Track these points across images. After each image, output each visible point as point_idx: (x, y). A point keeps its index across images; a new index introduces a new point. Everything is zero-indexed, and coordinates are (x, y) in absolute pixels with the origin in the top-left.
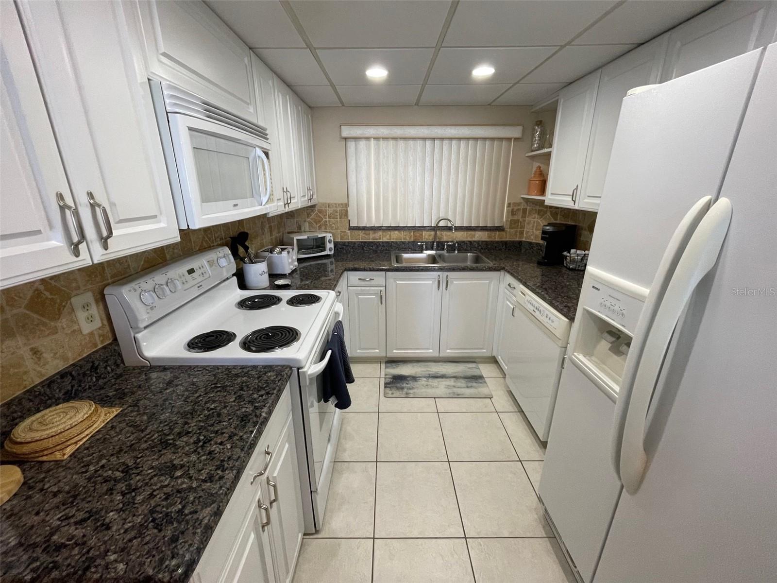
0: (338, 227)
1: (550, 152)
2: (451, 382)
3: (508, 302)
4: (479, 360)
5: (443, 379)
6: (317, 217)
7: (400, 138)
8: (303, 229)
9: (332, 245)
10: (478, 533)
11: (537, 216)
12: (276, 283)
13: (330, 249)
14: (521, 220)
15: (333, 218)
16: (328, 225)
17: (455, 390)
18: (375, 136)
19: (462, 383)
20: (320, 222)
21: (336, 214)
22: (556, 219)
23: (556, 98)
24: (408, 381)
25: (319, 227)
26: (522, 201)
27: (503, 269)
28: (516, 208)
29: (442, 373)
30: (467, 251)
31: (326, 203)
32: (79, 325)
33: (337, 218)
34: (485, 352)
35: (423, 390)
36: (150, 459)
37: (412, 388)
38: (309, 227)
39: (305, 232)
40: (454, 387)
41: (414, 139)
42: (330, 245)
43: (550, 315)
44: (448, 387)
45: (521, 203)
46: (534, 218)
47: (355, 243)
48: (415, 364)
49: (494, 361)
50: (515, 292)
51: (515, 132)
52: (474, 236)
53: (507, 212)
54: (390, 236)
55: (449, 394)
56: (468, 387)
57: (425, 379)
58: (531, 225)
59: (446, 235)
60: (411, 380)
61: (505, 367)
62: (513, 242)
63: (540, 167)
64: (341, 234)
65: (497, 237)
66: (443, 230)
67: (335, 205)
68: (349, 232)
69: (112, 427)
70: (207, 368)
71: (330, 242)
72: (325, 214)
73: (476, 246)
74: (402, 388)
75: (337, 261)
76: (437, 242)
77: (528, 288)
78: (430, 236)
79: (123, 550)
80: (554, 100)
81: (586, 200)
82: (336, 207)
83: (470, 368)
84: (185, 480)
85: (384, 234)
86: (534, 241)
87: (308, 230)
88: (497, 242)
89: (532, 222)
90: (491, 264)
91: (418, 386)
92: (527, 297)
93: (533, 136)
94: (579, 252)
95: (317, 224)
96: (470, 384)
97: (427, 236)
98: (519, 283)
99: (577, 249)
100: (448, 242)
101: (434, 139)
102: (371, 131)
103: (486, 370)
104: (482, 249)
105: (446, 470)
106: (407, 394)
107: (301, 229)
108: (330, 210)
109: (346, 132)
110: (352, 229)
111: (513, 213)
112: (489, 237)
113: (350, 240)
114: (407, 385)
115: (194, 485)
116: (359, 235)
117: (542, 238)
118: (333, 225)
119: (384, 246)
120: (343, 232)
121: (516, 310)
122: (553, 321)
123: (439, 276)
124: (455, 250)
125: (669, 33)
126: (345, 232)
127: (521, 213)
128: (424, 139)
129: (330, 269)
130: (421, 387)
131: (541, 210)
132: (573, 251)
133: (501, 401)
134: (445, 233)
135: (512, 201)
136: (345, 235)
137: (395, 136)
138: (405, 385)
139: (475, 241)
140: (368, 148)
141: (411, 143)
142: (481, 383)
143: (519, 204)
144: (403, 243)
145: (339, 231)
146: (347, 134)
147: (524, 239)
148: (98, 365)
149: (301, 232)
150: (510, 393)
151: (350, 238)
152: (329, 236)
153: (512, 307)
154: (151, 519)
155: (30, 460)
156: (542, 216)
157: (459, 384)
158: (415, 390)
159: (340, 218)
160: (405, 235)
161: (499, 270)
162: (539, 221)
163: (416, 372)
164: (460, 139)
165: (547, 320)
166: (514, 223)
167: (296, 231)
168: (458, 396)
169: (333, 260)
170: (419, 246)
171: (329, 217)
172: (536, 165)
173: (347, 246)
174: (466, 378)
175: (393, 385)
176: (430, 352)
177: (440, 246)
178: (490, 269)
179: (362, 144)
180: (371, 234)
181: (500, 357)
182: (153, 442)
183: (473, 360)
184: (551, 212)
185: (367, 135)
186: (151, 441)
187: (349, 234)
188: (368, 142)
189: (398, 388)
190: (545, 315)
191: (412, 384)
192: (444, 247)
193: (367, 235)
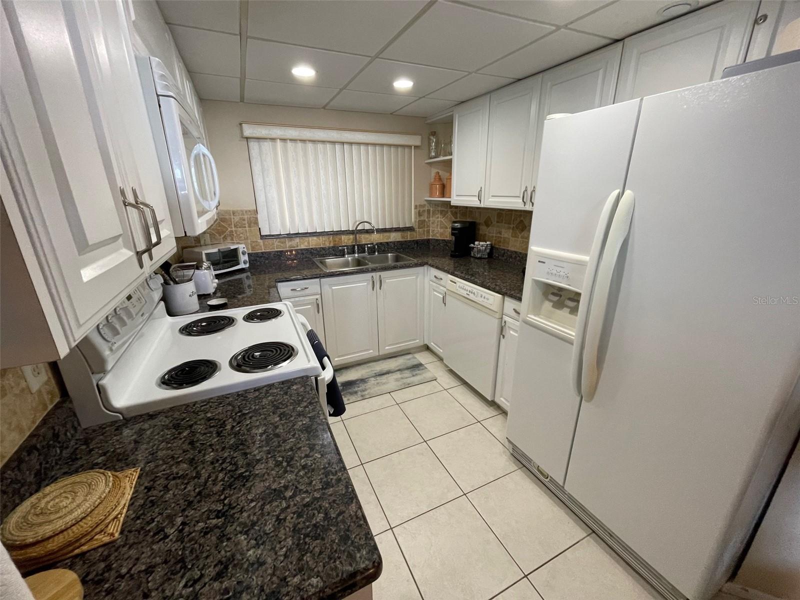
0: (247, 237)
1: (451, 159)
2: (398, 375)
3: (435, 293)
4: (414, 351)
5: (390, 375)
6: (219, 227)
7: (309, 141)
8: (202, 242)
9: (246, 258)
10: (472, 487)
11: (439, 215)
12: (209, 303)
13: (245, 262)
14: (427, 220)
15: (240, 227)
16: (235, 235)
17: (405, 381)
18: (282, 137)
19: (407, 374)
20: (223, 232)
21: (244, 222)
22: (456, 218)
23: (451, 113)
24: (358, 384)
25: (224, 237)
26: (425, 203)
27: (426, 264)
28: (422, 210)
29: (386, 370)
30: (385, 252)
31: (230, 211)
32: (26, 381)
33: (245, 227)
34: (418, 342)
35: (376, 389)
36: (240, 495)
37: (365, 390)
38: (211, 239)
39: (206, 245)
40: (402, 378)
41: (323, 142)
42: (243, 258)
43: (484, 295)
44: (397, 380)
45: (425, 205)
46: (438, 218)
47: (269, 253)
48: (358, 368)
49: (427, 348)
50: (442, 282)
51: (415, 140)
52: (389, 237)
53: (415, 213)
54: (309, 243)
55: (401, 385)
56: (413, 376)
57: (373, 379)
58: (436, 225)
59: (364, 238)
60: (360, 383)
61: (439, 351)
62: (422, 240)
63: (439, 173)
64: (251, 244)
65: (409, 236)
66: (362, 233)
67: (241, 213)
68: (261, 241)
69: (149, 489)
70: (212, 401)
71: (244, 253)
72: (230, 223)
73: (393, 246)
74: (356, 392)
75: (252, 274)
76: (358, 245)
77: (457, 277)
78: (348, 240)
79: (301, 570)
80: (449, 114)
81: (490, 200)
82: (243, 214)
83: (409, 359)
84: (303, 495)
85: (302, 241)
86: (439, 238)
87: (210, 243)
88: (410, 241)
89: (436, 221)
90: (415, 261)
91: (369, 386)
92: (458, 284)
93: (430, 145)
94: (482, 243)
95: (220, 236)
96: (414, 373)
97: (347, 240)
98: (447, 274)
99: (480, 241)
100: (367, 244)
101: (343, 143)
102: (277, 132)
103: (423, 358)
104: (398, 248)
105: (426, 449)
106: (362, 396)
107: (200, 243)
108: (237, 219)
109: (248, 131)
110: (263, 237)
111: (420, 214)
112: (403, 237)
113: (263, 251)
114: (359, 389)
115: (317, 495)
116: (273, 244)
117: (453, 234)
118: (241, 235)
119: (303, 254)
120: (254, 242)
121: (448, 298)
122: (488, 299)
123: (372, 277)
124: (374, 252)
125: (541, 75)
126: (257, 242)
127: (426, 214)
128: (333, 143)
129: (246, 285)
130: (372, 386)
131: (443, 210)
132: (476, 243)
133: (445, 380)
134: (363, 236)
135: (418, 204)
136: (257, 246)
137: (304, 138)
138: (356, 389)
139: (391, 242)
140: (275, 149)
141: (320, 146)
142: (423, 369)
143: (423, 206)
144: (323, 249)
145: (249, 241)
146: (250, 134)
147: (431, 238)
148: (58, 432)
149: (201, 246)
150: (451, 372)
151: (263, 248)
152: (241, 247)
153: (442, 296)
154: (302, 536)
155: (61, 558)
156: (444, 216)
157: (406, 375)
158: (368, 391)
159: (250, 227)
160: (324, 241)
161: (423, 265)
162: (442, 220)
163: (362, 375)
164: (367, 144)
165: (482, 299)
166: (422, 223)
167: (194, 245)
168: (409, 386)
169: (249, 274)
170: (340, 250)
171: (235, 226)
172: (434, 171)
173: (261, 257)
174: (408, 368)
175: (345, 392)
176: (372, 353)
177: (362, 249)
178: (416, 265)
179: (267, 145)
180: (287, 243)
181: (432, 343)
182: (224, 481)
183: (408, 352)
184: (451, 211)
185: (274, 136)
186: (220, 481)
187: (262, 244)
188: (273, 143)
189: (351, 394)
190: (480, 295)
191: (362, 387)
192: (365, 250)
193: (282, 243)
